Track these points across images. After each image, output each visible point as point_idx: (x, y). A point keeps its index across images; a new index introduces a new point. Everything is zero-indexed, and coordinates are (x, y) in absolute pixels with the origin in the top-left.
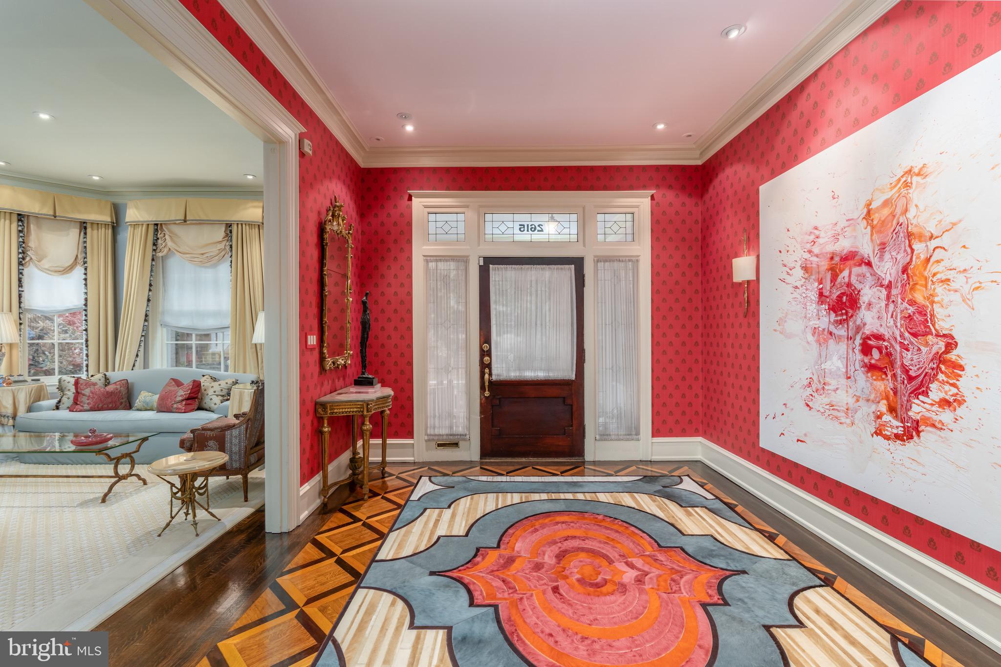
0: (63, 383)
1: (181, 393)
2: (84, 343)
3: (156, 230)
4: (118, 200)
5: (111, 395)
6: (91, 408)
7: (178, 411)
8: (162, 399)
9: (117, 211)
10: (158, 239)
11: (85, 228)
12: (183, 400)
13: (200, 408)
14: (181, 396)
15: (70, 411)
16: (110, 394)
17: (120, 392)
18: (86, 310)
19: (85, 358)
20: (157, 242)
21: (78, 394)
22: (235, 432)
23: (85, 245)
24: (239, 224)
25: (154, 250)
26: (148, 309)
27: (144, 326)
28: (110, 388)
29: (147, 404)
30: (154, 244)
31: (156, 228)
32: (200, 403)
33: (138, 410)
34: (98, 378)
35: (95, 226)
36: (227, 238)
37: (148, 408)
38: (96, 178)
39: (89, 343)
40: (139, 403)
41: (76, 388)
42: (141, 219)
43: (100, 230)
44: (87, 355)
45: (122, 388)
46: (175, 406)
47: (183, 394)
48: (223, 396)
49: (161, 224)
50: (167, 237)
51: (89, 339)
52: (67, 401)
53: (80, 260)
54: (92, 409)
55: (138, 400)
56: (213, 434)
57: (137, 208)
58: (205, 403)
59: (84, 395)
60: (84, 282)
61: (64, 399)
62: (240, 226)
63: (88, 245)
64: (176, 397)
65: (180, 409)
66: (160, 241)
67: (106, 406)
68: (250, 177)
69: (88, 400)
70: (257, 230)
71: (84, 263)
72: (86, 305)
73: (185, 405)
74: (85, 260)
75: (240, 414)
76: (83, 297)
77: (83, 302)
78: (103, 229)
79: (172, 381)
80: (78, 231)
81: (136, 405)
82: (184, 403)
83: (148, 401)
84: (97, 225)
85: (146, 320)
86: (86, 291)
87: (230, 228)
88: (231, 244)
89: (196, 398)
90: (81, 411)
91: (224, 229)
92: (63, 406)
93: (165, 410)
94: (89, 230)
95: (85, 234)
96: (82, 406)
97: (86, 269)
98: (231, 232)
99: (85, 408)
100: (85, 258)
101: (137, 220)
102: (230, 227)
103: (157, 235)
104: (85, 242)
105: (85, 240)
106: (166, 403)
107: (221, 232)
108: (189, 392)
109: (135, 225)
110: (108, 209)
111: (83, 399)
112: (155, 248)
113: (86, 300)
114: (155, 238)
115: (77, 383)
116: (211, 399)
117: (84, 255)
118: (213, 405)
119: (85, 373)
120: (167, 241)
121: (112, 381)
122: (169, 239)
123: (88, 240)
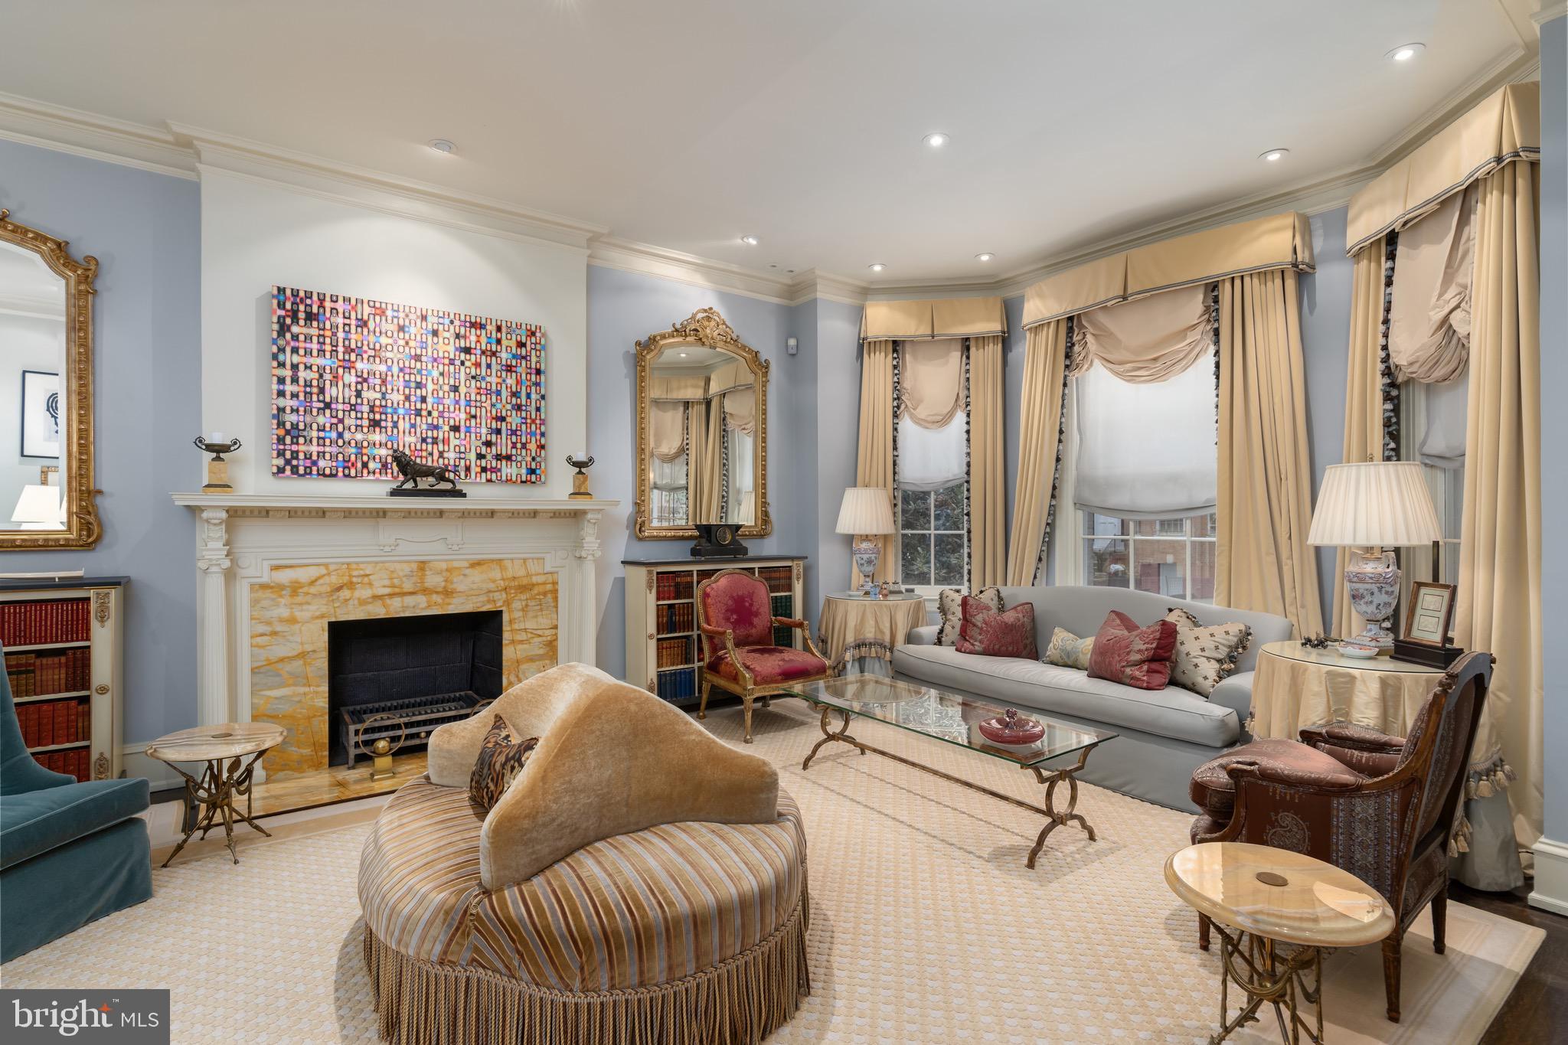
0: (944, 599)
1: (1140, 647)
2: (966, 534)
3: (1070, 330)
4: (1011, 293)
5: (1012, 630)
6: (984, 648)
7: (1134, 683)
8: (1103, 651)
9: (1010, 311)
10: (1073, 345)
11: (968, 349)
12: (1143, 662)
13: (1174, 682)
14: (1140, 651)
15: (957, 650)
16: (1008, 628)
17: (1023, 625)
18: (968, 482)
19: (966, 559)
20: (1071, 352)
21: (966, 620)
22: (1364, 808)
23: (968, 375)
24: (1238, 278)
25: (1067, 367)
26: (1057, 476)
27: (1050, 506)
28: (1009, 617)
29: (1068, 655)
30: (1068, 356)
31: (1070, 325)
32: (1173, 669)
33: (1052, 663)
34: (988, 597)
35: (981, 342)
36: (1207, 316)
37: (1070, 663)
38: (985, 258)
39: (972, 535)
40: (1053, 651)
41: (964, 612)
42: (1048, 315)
43: (986, 347)
44: (969, 556)
45: (1025, 619)
46: (1128, 671)
47: (1144, 647)
48: (1219, 661)
49: (1079, 315)
50: (1089, 338)
51: (972, 529)
52: (952, 633)
53: (962, 402)
54: (986, 652)
55: (1051, 645)
56: (1292, 797)
57: (1041, 296)
58: (1184, 672)
59: (974, 625)
60: (965, 436)
61: (948, 628)
62: (1238, 282)
63: (971, 375)
64: (1128, 653)
65: (1138, 679)
66: (1076, 348)
67: (1004, 648)
68: (1274, 157)
69: (980, 634)
70: (1278, 281)
71: (967, 406)
72: (968, 473)
73: (1148, 671)
74: (968, 400)
75: (1320, 734)
76: (965, 460)
77: (965, 469)
78: (991, 345)
79: (1114, 616)
80: (959, 354)
81: (1048, 653)
82: (1145, 667)
83: (1069, 648)
84: (982, 340)
85: (1053, 496)
86: (968, 451)
87: (1215, 293)
88: (1216, 325)
89: (1168, 659)
90: (970, 653)
91: (1201, 297)
92: (947, 638)
93: (1108, 677)
94: (973, 350)
95: (968, 358)
96: (973, 645)
97: (968, 415)
98: (1216, 300)
99: (977, 648)
100: (967, 397)
101: (1040, 317)
102: (1213, 291)
103: (1071, 338)
104: (968, 371)
105: (968, 367)
106: (1110, 663)
107: (1195, 306)
108: (1154, 645)
109: (1036, 327)
110: (997, 312)
111: (973, 633)
112: (1068, 363)
113: (968, 465)
114: (1069, 344)
115: (965, 603)
116: (1196, 666)
117: (966, 392)
118: (1200, 680)
119: (966, 584)
120: (1089, 344)
121: (1009, 605)
122: (1093, 341)
123: (972, 367)
